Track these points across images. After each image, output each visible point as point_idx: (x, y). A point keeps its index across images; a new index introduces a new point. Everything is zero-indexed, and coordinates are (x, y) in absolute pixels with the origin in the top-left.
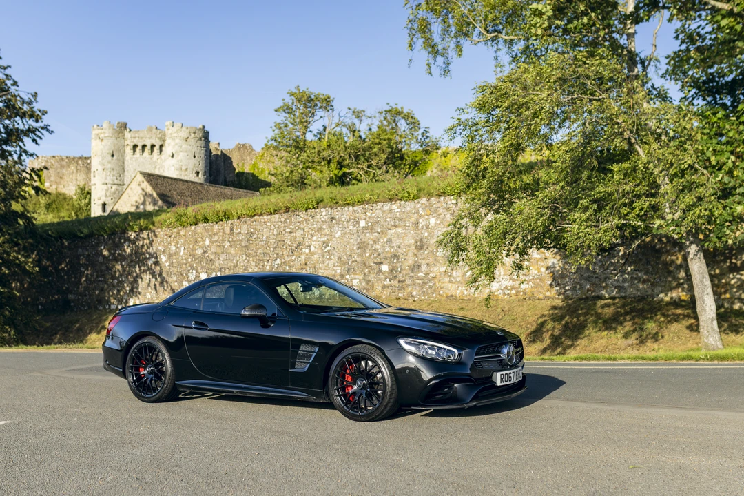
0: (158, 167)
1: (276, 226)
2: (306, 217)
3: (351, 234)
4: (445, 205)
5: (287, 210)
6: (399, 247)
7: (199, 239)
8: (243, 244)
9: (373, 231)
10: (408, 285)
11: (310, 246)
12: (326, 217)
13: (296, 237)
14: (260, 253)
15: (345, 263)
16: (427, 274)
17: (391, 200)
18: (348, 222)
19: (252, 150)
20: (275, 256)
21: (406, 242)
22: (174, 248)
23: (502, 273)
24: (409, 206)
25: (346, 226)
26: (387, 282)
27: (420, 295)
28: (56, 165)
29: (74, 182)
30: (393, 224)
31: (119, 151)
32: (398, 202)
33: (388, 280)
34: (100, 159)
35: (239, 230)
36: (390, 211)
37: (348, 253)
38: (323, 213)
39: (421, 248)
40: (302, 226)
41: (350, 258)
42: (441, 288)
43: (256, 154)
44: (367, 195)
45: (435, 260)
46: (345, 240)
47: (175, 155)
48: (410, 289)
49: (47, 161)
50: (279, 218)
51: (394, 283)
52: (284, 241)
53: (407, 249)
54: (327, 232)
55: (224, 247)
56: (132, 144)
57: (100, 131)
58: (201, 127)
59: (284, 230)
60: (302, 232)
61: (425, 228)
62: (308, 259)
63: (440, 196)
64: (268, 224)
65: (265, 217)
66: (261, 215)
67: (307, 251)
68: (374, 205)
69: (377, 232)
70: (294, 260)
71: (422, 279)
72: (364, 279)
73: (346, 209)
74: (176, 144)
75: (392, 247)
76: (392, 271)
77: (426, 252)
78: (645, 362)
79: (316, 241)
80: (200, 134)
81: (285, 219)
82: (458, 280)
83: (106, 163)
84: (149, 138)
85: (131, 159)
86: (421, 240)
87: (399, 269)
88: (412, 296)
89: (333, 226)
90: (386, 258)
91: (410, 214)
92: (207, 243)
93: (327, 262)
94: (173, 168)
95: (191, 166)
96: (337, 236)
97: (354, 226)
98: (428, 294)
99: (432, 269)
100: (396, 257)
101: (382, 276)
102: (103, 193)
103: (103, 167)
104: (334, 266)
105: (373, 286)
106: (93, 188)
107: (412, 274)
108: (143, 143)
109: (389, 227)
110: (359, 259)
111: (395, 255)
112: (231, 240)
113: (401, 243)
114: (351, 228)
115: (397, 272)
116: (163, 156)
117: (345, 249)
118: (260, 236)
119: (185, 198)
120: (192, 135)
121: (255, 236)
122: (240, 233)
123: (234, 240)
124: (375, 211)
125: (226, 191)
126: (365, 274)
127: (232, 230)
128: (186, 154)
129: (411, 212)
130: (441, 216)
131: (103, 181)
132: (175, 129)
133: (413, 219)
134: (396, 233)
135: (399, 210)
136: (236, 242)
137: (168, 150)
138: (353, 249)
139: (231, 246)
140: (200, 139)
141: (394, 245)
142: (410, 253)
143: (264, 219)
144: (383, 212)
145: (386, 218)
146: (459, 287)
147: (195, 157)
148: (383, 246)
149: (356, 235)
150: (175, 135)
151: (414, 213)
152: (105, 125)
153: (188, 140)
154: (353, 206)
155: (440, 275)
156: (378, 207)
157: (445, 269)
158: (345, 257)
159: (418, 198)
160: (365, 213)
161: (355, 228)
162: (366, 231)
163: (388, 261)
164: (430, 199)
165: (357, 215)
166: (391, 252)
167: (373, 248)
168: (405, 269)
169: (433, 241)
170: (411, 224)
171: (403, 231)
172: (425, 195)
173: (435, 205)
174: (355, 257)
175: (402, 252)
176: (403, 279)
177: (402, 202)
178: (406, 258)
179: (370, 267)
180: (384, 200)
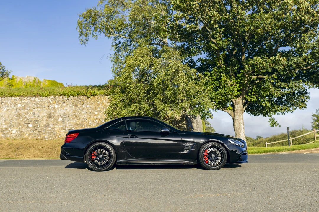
3: (12, 110)
4: (63, 100)
6: (39, 117)
9: (25, 109)
10: (43, 133)
15: (8, 123)
16: (53, 129)
17: (35, 96)
18: (11, 104)
21: (43, 115)
24: (45, 99)
25: (10, 106)
26: (32, 132)
27: (49, 138)
30: (36, 106)
32: (39, 97)
33: (32, 131)
36: (35, 101)
37: (10, 118)
39: (50, 117)
41: (11, 121)
42: (60, 135)
44: (22, 93)
45: (57, 123)
48: (44, 135)
51: (36, 132)
53: (43, 117)
61: (52, 109)
63: (60, 96)
68: (26, 97)
69: (27, 110)
71: (50, 131)
72: (19, 130)
73: (10, 98)
75: (35, 116)
76: (34, 127)
77: (53, 119)
86: (50, 114)
87: (38, 126)
88: (45, 138)
89: (2, 106)
90: (31, 121)
91: (45, 103)
96: (4, 110)
97: (14, 106)
98: (53, 137)
99: (55, 127)
101: (29, 129)
104: (2, 124)
105: (24, 134)
107: (45, 129)
109: (34, 108)
110: (16, 121)
111: (36, 120)
113: (40, 115)
114: (13, 107)
115: (37, 127)
117: (8, 117)
124: (26, 100)
126: (19, 128)
130: (61, 104)
133: (47, 104)
134: (37, 110)
138: (13, 117)
141: (36, 115)
142: (44, 119)
144: (31, 101)
145: (32, 104)
148: (30, 116)
149: (15, 111)
151: (47, 102)
154: (14, 97)
155: (59, 129)
156: (28, 98)
157: (62, 126)
158: (9, 120)
159: (49, 96)
160: (21, 101)
161: (15, 107)
162: (21, 109)
163: (33, 122)
164: (55, 97)
165: (16, 101)
166: (34, 119)
167: (25, 117)
168: (41, 126)
169: (56, 115)
170: (45, 107)
171: (41, 110)
172: (53, 95)
173: (58, 99)
174: (15, 120)
175: (40, 119)
176: (40, 130)
177: (41, 97)
178: (42, 121)
179: (22, 125)
180: (31, 96)
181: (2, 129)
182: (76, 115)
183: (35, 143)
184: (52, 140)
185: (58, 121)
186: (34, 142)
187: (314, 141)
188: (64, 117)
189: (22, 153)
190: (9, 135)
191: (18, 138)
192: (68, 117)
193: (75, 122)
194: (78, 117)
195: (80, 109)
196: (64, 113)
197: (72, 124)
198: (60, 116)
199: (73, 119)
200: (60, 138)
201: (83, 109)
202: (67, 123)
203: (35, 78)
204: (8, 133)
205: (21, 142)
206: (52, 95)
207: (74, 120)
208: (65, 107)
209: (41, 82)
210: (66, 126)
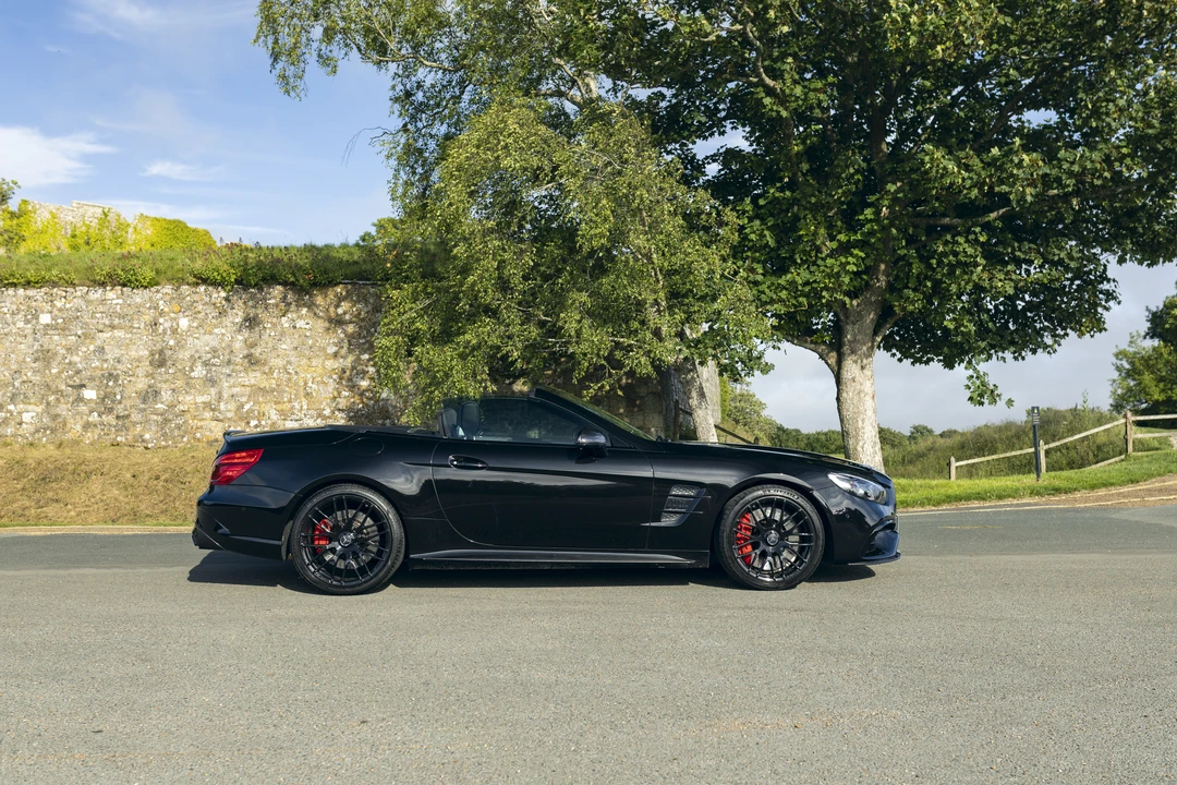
3: (20, 335)
4: (208, 299)
6: (119, 362)
9: (68, 333)
10: (134, 424)
15: (7, 385)
16: (172, 406)
17: (103, 284)
18: (13, 313)
21: (133, 354)
23: (305, 407)
24: (139, 297)
25: (10, 320)
26: (94, 417)
27: (157, 439)
30: (107, 322)
32: (118, 288)
33: (95, 414)
36: (103, 301)
37: (14, 367)
39: (162, 363)
41: (17, 376)
42: (197, 428)
44: (55, 272)
45: (187, 384)
48: (139, 429)
51: (110, 419)
53: (135, 364)
61: (169, 333)
63: (198, 284)
68: (70, 290)
69: (76, 335)
71: (162, 414)
72: (46, 412)
73: (11, 291)
75: (106, 361)
76: (103, 399)
77: (170, 371)
82: (229, 415)
86: (161, 352)
87: (118, 397)
88: (143, 441)
90: (92, 379)
91: (142, 309)
97: (27, 322)
98: (173, 438)
99: (180, 399)
101: (83, 408)
105: (65, 424)
107: (143, 406)
109: (101, 327)
110: (36, 379)
111: (111, 375)
113: (123, 355)
114: (21, 324)
115: (113, 401)
117: (6, 362)
124: (70, 299)
126: (48, 404)
129: (143, 305)
130: (200, 316)
133: (148, 317)
134: (113, 338)
138: (24, 361)
141: (109, 357)
142: (141, 372)
144: (89, 302)
145: (94, 312)
146: (229, 426)
148: (86, 358)
149: (30, 339)
151: (150, 308)
154: (25, 289)
155: (197, 408)
156: (79, 293)
157: (205, 398)
158: (7, 374)
159: (157, 284)
160: (52, 301)
161: (29, 326)
162: (53, 332)
163: (97, 383)
164: (178, 288)
165: (34, 303)
166: (102, 370)
167: (67, 361)
168: (130, 397)
169: (184, 355)
170: (143, 325)
171: (127, 336)
172: (170, 280)
173: (188, 298)
174: (29, 374)
175: (125, 369)
176: (126, 413)
177: (125, 289)
178: (133, 379)
179: (57, 391)
180: (88, 283)
182: (258, 355)
183: (107, 460)
184: (169, 450)
185: (191, 378)
186: (104, 455)
187: (1123, 457)
188: (215, 365)
189: (62, 494)
190: (9, 430)
191: (44, 439)
192: (229, 362)
193: (253, 381)
194: (264, 364)
195: (273, 334)
196: (214, 350)
197: (243, 389)
198: (199, 358)
199: (246, 370)
200: (199, 440)
201: (283, 334)
202: (226, 384)
203: (106, 211)
204: (6, 421)
205: (56, 453)
206: (168, 280)
207: (252, 374)
208: (216, 327)
209: (128, 225)
210: (220, 397)
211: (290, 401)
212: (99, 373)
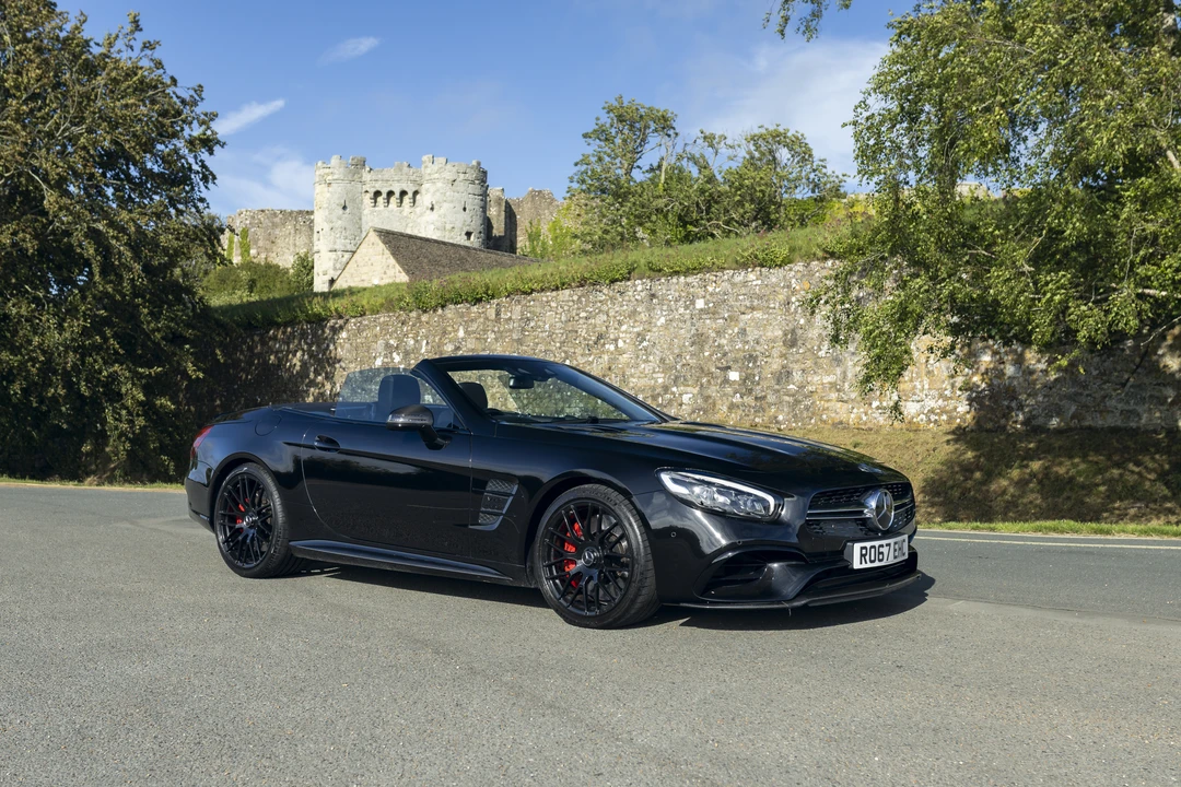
0: (410, 225)
1: (566, 308)
2: (611, 293)
3: (681, 321)
5: (582, 283)
6: (757, 343)
7: (450, 329)
8: (515, 337)
9: (717, 316)
10: (770, 405)
11: (616, 340)
12: (643, 294)
13: (595, 326)
14: (541, 351)
15: (671, 368)
16: (801, 387)
17: (746, 265)
18: (676, 301)
19: (553, 200)
20: (563, 355)
21: (769, 335)
22: (412, 342)
23: (926, 387)
24: (775, 276)
25: (673, 307)
26: (737, 399)
27: (789, 421)
28: (267, 222)
29: (292, 249)
30: (748, 304)
31: (354, 200)
32: (758, 268)
33: (738, 395)
34: (327, 213)
35: (509, 314)
36: (745, 283)
37: (676, 351)
38: (638, 287)
39: (793, 343)
40: (605, 308)
41: (678, 359)
42: (824, 410)
43: (558, 206)
44: (709, 259)
45: (815, 363)
46: (672, 329)
47: (435, 207)
48: (773, 410)
49: (253, 217)
50: (570, 296)
51: (749, 400)
52: (577, 332)
53: (771, 345)
54: (644, 317)
55: (486, 340)
56: (374, 190)
57: (328, 170)
58: (474, 163)
59: (578, 315)
60: (605, 318)
61: (799, 311)
62: (613, 360)
63: (826, 259)
64: (553, 304)
65: (548, 294)
66: (542, 290)
67: (612, 348)
68: (720, 274)
69: (723, 318)
70: (592, 362)
71: (793, 396)
72: (701, 393)
73: (674, 280)
74: (438, 190)
75: (747, 342)
76: (745, 381)
77: (801, 351)
78: (1166, 538)
79: (626, 332)
80: (472, 175)
81: (580, 297)
82: (853, 396)
83: (334, 220)
84: (398, 181)
85: (372, 212)
86: (793, 331)
87: (757, 378)
88: (777, 422)
89: (654, 309)
90: (736, 361)
91: (777, 289)
92: (461, 334)
93: (643, 366)
94: (432, 227)
95: (458, 224)
96: (659, 324)
97: (686, 308)
98: (803, 419)
99: (809, 379)
100: (752, 358)
101: (729, 390)
102: (331, 264)
103: (331, 225)
105: (714, 404)
106: (316, 256)
107: (777, 387)
108: (389, 189)
109: (743, 309)
110: (692, 362)
111: (751, 356)
112: (496, 329)
113: (761, 336)
114: (682, 310)
115: (752, 383)
116: (418, 210)
117: (671, 345)
118: (541, 324)
119: (440, 269)
120: (462, 176)
121: (532, 324)
122: (510, 319)
123: (502, 329)
124: (719, 284)
125: (504, 258)
126: (702, 386)
127: (498, 314)
128: (452, 205)
129: (777, 285)
131: (331, 247)
132: (435, 167)
133: (782, 296)
134: (753, 319)
135: (759, 282)
136: (504, 334)
137: (425, 199)
138: (684, 345)
139: (496, 339)
140: (473, 182)
141: (749, 338)
142: (775, 353)
143: (547, 297)
144: (734, 285)
145: (738, 295)
146: (853, 408)
147: (465, 209)
148: (731, 341)
149: (688, 323)
150: (436, 176)
151: (783, 287)
152: (335, 160)
153: (455, 183)
154: (685, 276)
155: (824, 389)
157: (831, 378)
158: (672, 358)
159: (790, 262)
160: (705, 287)
161: (688, 311)
162: (706, 316)
163: (740, 365)
164: (809, 264)
165: (692, 290)
166: (744, 351)
167: (716, 344)
168: (766, 378)
169: (813, 333)
170: (777, 305)
171: (765, 317)
172: (803, 257)
173: (817, 274)
174: (688, 357)
175: (763, 351)
176: (763, 394)
177: (763, 270)
178: (769, 360)
179: (710, 373)
180: (734, 266)
181: (653, 388)
184: (797, 431)
185: (818, 357)
198: (826, 336)
200: (824, 422)
202: (850, 363)
204: (670, 402)
206: (801, 257)
210: (843, 377)
211: (911, 381)
212: (742, 354)
